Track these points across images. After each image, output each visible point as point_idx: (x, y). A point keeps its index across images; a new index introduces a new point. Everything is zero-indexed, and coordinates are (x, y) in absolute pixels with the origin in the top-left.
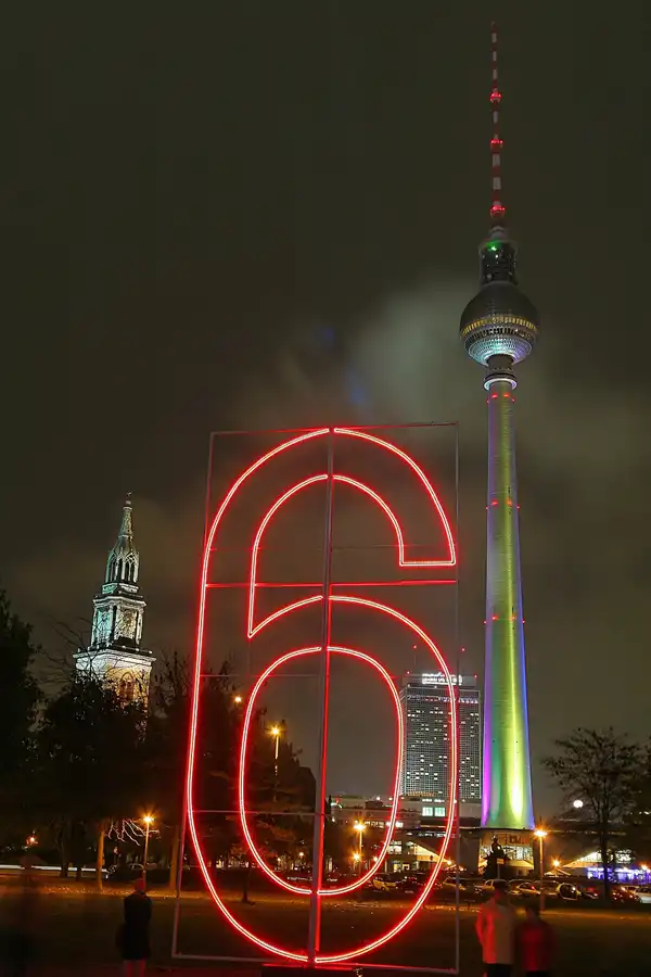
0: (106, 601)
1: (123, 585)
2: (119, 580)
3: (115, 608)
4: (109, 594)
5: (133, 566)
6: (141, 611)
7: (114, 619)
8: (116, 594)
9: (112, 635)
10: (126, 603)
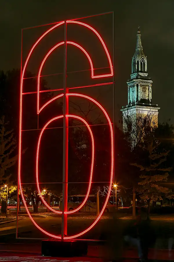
0: (133, 82)
1: (140, 74)
2: (138, 71)
3: (137, 86)
4: (134, 79)
5: (144, 64)
6: (150, 85)
7: (138, 91)
8: (137, 78)
9: (137, 98)
10: (142, 82)
